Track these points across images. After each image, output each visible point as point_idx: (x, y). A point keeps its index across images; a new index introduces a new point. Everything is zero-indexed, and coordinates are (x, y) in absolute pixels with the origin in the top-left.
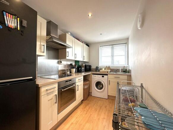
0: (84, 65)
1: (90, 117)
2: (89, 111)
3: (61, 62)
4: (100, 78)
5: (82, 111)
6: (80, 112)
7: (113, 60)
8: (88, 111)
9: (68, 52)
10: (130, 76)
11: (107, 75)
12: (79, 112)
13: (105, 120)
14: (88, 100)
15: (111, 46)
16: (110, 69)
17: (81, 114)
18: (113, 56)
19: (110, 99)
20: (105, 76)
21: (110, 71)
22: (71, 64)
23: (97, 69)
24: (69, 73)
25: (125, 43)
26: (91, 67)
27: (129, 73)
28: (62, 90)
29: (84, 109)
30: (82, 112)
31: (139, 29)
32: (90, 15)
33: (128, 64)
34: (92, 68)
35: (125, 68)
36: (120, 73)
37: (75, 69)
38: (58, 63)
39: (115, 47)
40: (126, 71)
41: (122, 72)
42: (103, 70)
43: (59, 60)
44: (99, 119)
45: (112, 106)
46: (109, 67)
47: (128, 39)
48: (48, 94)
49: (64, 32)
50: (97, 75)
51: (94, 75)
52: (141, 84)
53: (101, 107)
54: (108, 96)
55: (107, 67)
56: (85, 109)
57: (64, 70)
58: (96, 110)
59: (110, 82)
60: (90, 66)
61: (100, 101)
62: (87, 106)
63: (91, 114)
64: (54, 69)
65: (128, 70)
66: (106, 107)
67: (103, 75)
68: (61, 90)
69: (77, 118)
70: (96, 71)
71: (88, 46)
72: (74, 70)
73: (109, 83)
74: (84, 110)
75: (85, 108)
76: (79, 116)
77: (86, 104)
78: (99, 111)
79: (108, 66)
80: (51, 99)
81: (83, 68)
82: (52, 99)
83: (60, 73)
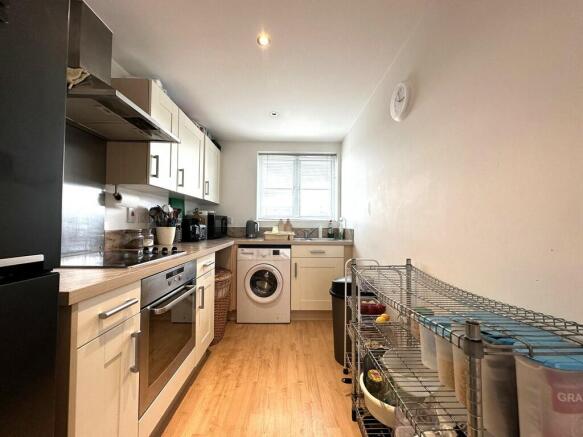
0: (205, 213)
1: (254, 391)
2: (245, 373)
3: (119, 198)
4: (267, 258)
5: (217, 383)
6: (210, 387)
7: (297, 201)
8: (240, 375)
9: (157, 157)
10: (352, 246)
11: (289, 247)
12: (206, 386)
13: (303, 387)
14: (228, 339)
15: (293, 158)
16: (293, 230)
17: (217, 392)
18: (297, 189)
19: (296, 322)
20: (281, 250)
21: (295, 237)
22: (157, 210)
23: (250, 229)
24: (152, 243)
25: (332, 155)
26: (226, 224)
27: (344, 238)
28: (157, 311)
29: (224, 373)
30: (220, 386)
31: (397, 119)
32: (264, 39)
33: (340, 215)
34: (229, 226)
35: (334, 226)
36: (321, 239)
37: (174, 229)
38: (103, 199)
39: (305, 162)
40: (334, 234)
41: (324, 237)
42: (275, 230)
43: (111, 189)
44: (285, 389)
45: (309, 341)
46: (288, 221)
47: (340, 144)
48: (104, 337)
49: (132, 74)
50: (254, 250)
51: (246, 250)
52: (408, 260)
53: (278, 351)
54: (292, 312)
55: (281, 221)
56: (229, 371)
57: (127, 232)
58: (265, 364)
59: (299, 269)
60: (224, 220)
61: (268, 335)
62: (232, 360)
63: (255, 383)
64: (86, 227)
65: (341, 231)
66: (292, 347)
67: (276, 247)
68: (152, 312)
69: (207, 411)
70: (247, 237)
71: (219, 147)
72: (170, 234)
73: (295, 270)
74: (227, 376)
75: (225, 368)
76: (214, 403)
77: (227, 354)
78: (278, 365)
79: (285, 221)
80: (115, 358)
81: (202, 226)
82: (120, 354)
83: (108, 245)
